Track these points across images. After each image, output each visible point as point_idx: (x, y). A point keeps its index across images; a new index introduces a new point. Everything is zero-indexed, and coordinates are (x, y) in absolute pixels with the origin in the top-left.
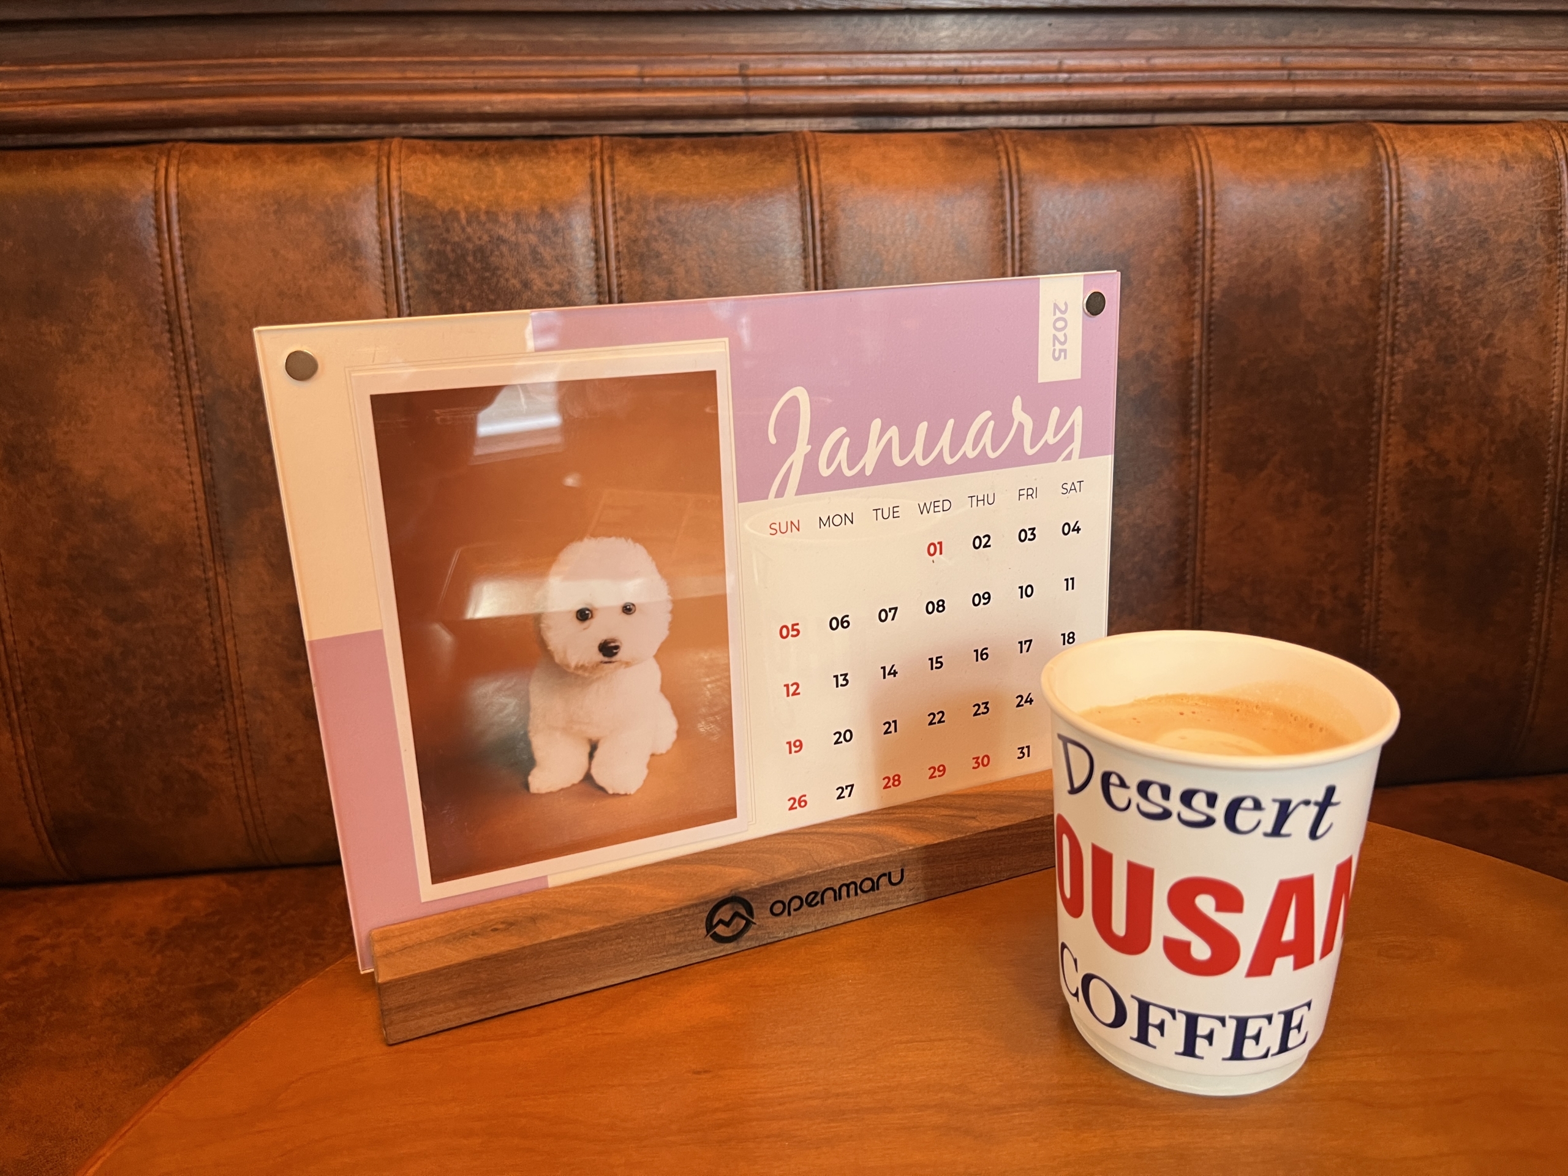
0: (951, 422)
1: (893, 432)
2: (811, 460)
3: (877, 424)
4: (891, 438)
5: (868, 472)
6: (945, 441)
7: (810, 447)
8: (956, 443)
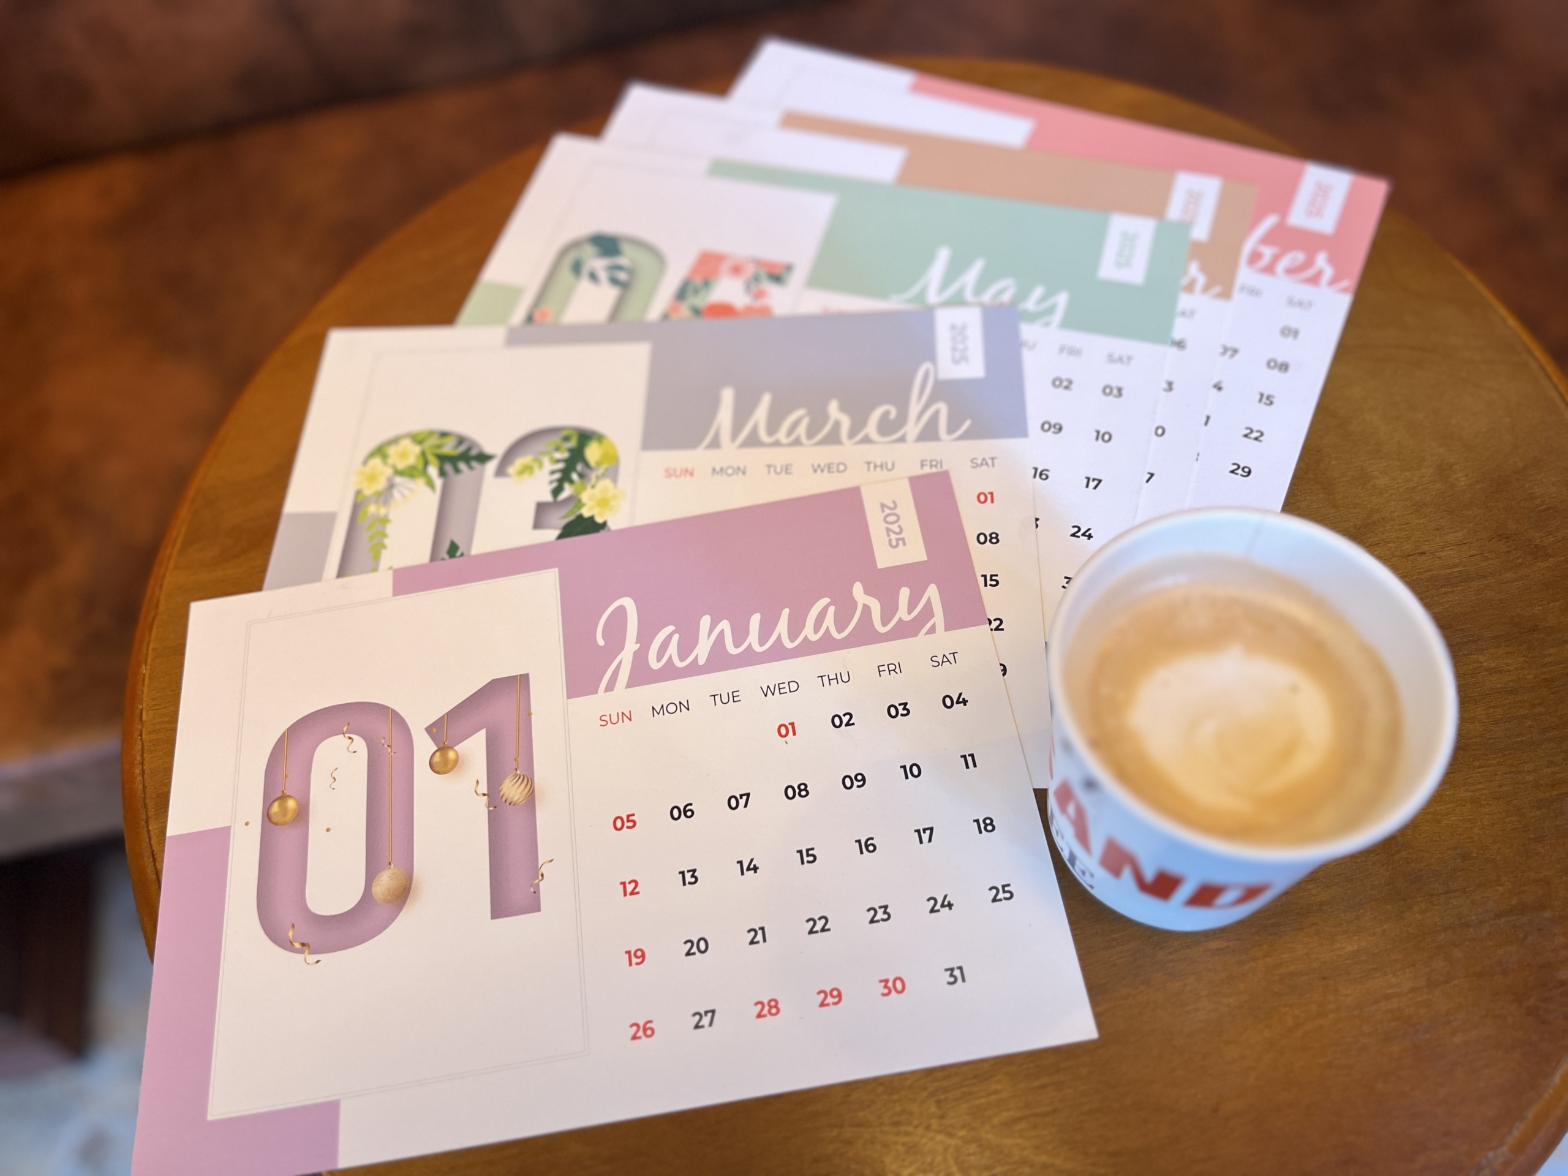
0: (786, 612)
1: (725, 625)
2: (640, 657)
3: (706, 621)
4: (722, 631)
5: (701, 662)
6: (782, 627)
7: (638, 645)
8: (795, 629)
